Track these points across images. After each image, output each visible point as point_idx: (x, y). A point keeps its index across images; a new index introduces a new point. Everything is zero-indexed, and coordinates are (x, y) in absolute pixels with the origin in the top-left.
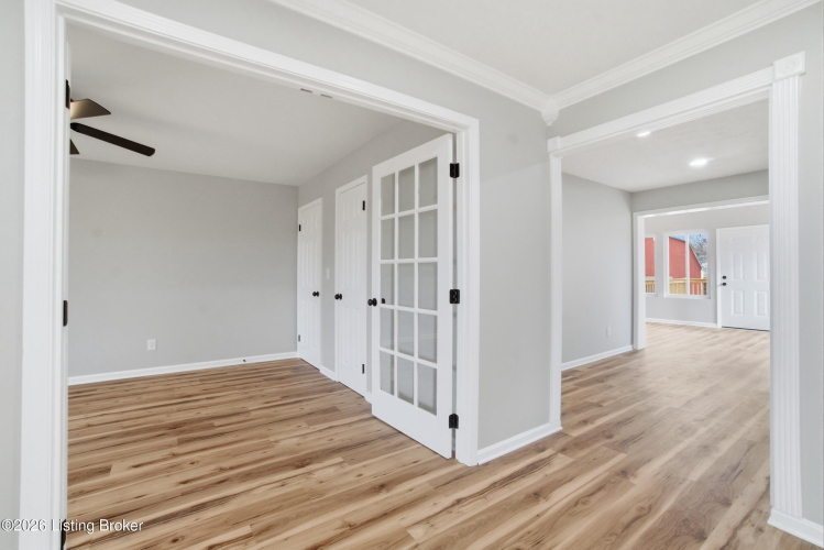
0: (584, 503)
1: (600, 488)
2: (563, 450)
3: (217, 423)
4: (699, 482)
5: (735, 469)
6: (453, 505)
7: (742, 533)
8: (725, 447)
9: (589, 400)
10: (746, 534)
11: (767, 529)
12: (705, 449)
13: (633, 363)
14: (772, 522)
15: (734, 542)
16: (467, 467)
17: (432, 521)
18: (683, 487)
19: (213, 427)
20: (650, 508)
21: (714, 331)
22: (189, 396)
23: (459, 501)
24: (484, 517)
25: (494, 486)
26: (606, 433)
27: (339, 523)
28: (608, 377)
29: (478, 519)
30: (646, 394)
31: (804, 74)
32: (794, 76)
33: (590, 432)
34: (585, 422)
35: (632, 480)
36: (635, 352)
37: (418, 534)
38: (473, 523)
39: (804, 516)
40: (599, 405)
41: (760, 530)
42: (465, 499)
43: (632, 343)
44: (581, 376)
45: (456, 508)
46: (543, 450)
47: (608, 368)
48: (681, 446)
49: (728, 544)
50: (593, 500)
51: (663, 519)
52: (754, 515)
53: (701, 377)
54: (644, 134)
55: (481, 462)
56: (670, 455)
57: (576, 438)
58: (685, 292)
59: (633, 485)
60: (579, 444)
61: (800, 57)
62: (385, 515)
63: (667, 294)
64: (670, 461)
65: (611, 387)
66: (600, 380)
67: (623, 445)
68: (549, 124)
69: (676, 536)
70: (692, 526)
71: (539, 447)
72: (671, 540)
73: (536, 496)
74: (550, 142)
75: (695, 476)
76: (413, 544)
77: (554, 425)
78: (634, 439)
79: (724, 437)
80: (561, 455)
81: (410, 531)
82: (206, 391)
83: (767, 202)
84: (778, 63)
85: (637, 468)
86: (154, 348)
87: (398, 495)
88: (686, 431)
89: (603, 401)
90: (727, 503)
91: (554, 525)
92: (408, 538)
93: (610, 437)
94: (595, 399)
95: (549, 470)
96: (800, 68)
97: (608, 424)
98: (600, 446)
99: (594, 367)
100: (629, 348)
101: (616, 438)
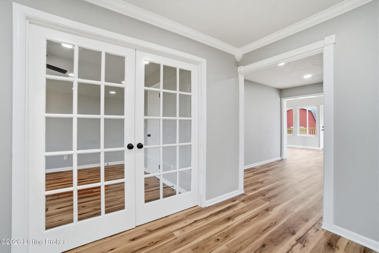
0: (248, 222)
1: (256, 216)
2: (243, 201)
3: (94, 190)
4: (298, 213)
5: (313, 207)
6: (193, 223)
7: (309, 232)
8: (312, 199)
9: (258, 180)
10: (312, 232)
11: (320, 230)
12: (303, 200)
13: (280, 165)
14: (322, 227)
15: (306, 235)
16: (201, 208)
17: (184, 229)
18: (290, 215)
19: (93, 192)
20: (275, 223)
21: (318, 151)
22: (82, 179)
23: (196, 221)
24: (205, 227)
25: (211, 215)
26: (262, 194)
27: (144, 230)
28: (268, 170)
29: (203, 228)
30: (283, 178)
31: (335, 43)
32: (331, 44)
33: (256, 193)
34: (255, 190)
35: (270, 213)
36: (282, 160)
37: (177, 234)
38: (201, 229)
39: (334, 224)
40: (262, 182)
41: (318, 230)
42: (199, 220)
43: (281, 156)
44: (256, 170)
45: (194, 224)
46: (234, 201)
47: (269, 167)
48: (294, 199)
49: (303, 236)
50: (252, 220)
51: (279, 227)
52: (317, 225)
53: (308, 170)
54: (282, 64)
55: (207, 206)
56: (288, 202)
57: (249, 196)
58: (306, 133)
59: (270, 214)
60: (251, 198)
61: (334, 36)
62: (164, 227)
63: (298, 134)
64: (287, 205)
65: (269, 175)
66: (264, 172)
67: (269, 199)
68: (238, 61)
69: (283, 234)
70: (291, 230)
71: (233, 200)
72: (281, 235)
73: (229, 219)
74: (239, 68)
75: (296, 210)
76: (175, 237)
77: (241, 191)
78: (274, 196)
79: (312, 195)
80: (242, 203)
81: (174, 233)
82: (90, 177)
83: (323, 96)
84: (326, 38)
85: (273, 208)
86: (67, 158)
87: (170, 219)
88: (297, 192)
89: (264, 181)
90: (307, 221)
91: (234, 230)
92: (173, 235)
93: (264, 195)
94: (261, 180)
95: (236, 209)
96: (334, 41)
97: (264, 190)
98: (259, 199)
99: (262, 166)
100: (279, 158)
101: (266, 196)
